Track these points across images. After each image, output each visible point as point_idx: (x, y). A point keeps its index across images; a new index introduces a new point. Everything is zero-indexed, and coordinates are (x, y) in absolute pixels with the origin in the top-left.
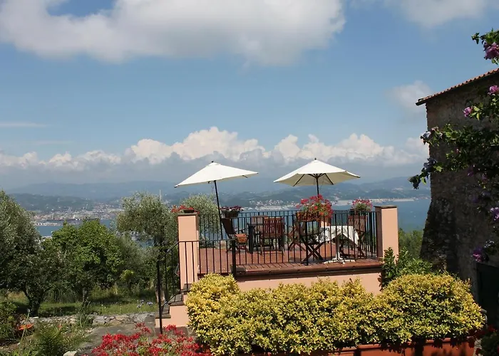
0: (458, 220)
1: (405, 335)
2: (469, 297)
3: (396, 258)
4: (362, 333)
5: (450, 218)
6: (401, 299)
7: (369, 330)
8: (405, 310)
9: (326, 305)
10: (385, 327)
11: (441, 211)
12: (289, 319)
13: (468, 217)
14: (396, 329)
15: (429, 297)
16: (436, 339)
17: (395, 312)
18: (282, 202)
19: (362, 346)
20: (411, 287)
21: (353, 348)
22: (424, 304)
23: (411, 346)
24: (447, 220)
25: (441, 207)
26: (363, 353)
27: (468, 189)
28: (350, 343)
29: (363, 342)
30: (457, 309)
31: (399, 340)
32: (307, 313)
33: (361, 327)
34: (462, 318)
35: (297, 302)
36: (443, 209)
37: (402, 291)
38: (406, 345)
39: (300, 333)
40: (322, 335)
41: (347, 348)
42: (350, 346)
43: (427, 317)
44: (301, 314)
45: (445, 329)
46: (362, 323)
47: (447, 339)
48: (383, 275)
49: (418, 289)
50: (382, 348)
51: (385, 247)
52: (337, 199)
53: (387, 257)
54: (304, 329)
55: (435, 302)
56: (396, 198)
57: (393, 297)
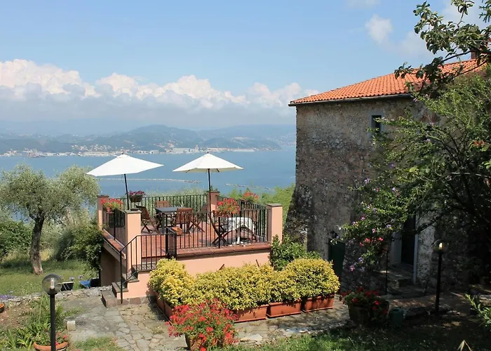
0: (316, 205)
1: (297, 296)
2: (332, 271)
3: (281, 242)
4: (273, 295)
5: (310, 203)
6: (295, 275)
7: (277, 294)
8: (297, 281)
9: (253, 280)
10: (287, 291)
11: (303, 196)
12: (232, 289)
13: (324, 203)
14: (293, 293)
15: (311, 273)
16: (313, 297)
17: (292, 282)
18: (109, 147)
19: (272, 304)
20: (300, 267)
21: (267, 305)
22: (308, 277)
23: (299, 302)
24: (307, 203)
25: (303, 193)
26: (272, 308)
27: (326, 182)
28: (265, 302)
29: (272, 301)
30: (326, 280)
31: (293, 299)
32: (243, 285)
33: (273, 292)
34: (328, 284)
35: (237, 279)
36: (305, 194)
37: (295, 269)
38: (296, 302)
39: (238, 298)
40: (250, 298)
41: (264, 305)
42: (265, 304)
43: (309, 284)
44: (239, 286)
45: (318, 291)
46: (272, 290)
47: (319, 297)
48: (271, 254)
49: (305, 269)
50: (283, 304)
51: (273, 235)
52: (172, 146)
53: (274, 241)
54: (241, 295)
55: (314, 276)
56: (236, 148)
57: (291, 274)
